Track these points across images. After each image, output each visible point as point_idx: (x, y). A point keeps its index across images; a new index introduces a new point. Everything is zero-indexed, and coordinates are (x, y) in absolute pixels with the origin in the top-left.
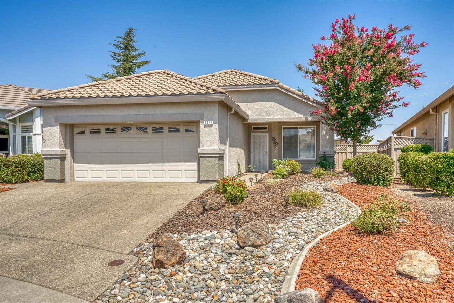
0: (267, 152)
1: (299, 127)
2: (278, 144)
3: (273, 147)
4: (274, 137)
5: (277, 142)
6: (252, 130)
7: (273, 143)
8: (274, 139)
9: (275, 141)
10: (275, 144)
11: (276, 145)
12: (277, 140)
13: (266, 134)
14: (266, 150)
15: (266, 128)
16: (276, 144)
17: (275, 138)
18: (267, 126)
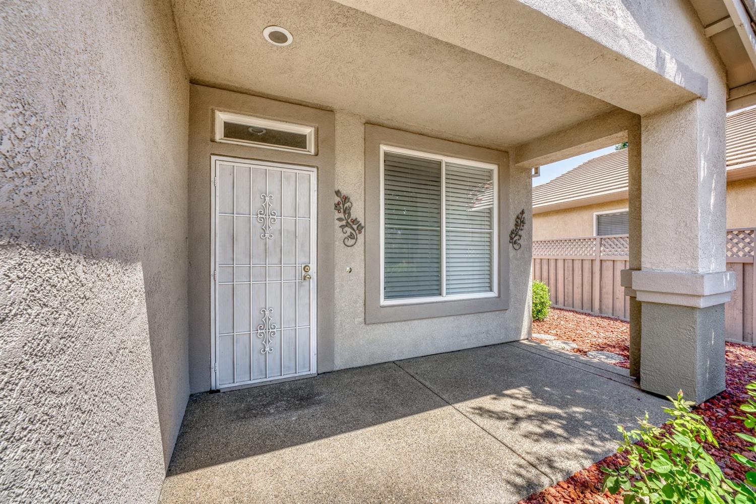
0: (306, 268)
1: (445, 159)
2: (360, 228)
3: (338, 244)
4: (344, 192)
5: (355, 221)
6: (219, 134)
7: (338, 224)
8: (343, 203)
9: (347, 211)
10: (349, 230)
11: (351, 236)
12: (357, 212)
13: (303, 171)
14: (301, 260)
15: (298, 141)
16: (354, 227)
17: (346, 199)
18: (308, 131)
